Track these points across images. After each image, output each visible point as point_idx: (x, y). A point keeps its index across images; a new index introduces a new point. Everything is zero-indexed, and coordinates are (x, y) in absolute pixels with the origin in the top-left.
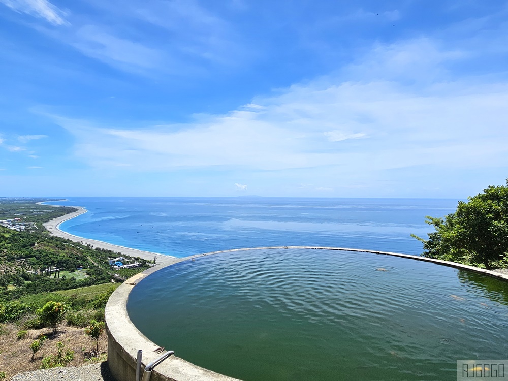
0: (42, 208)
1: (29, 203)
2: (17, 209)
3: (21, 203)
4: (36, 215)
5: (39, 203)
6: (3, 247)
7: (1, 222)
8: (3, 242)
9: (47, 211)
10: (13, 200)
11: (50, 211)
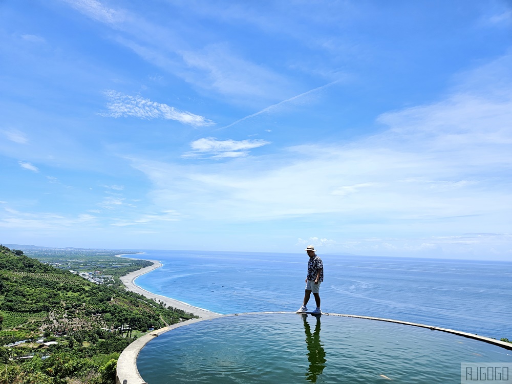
0: (120, 260)
1: (109, 255)
2: (98, 262)
3: (102, 255)
4: (114, 267)
5: (119, 256)
6: (82, 300)
7: (83, 275)
8: (83, 295)
9: (125, 264)
10: (96, 252)
11: (128, 264)
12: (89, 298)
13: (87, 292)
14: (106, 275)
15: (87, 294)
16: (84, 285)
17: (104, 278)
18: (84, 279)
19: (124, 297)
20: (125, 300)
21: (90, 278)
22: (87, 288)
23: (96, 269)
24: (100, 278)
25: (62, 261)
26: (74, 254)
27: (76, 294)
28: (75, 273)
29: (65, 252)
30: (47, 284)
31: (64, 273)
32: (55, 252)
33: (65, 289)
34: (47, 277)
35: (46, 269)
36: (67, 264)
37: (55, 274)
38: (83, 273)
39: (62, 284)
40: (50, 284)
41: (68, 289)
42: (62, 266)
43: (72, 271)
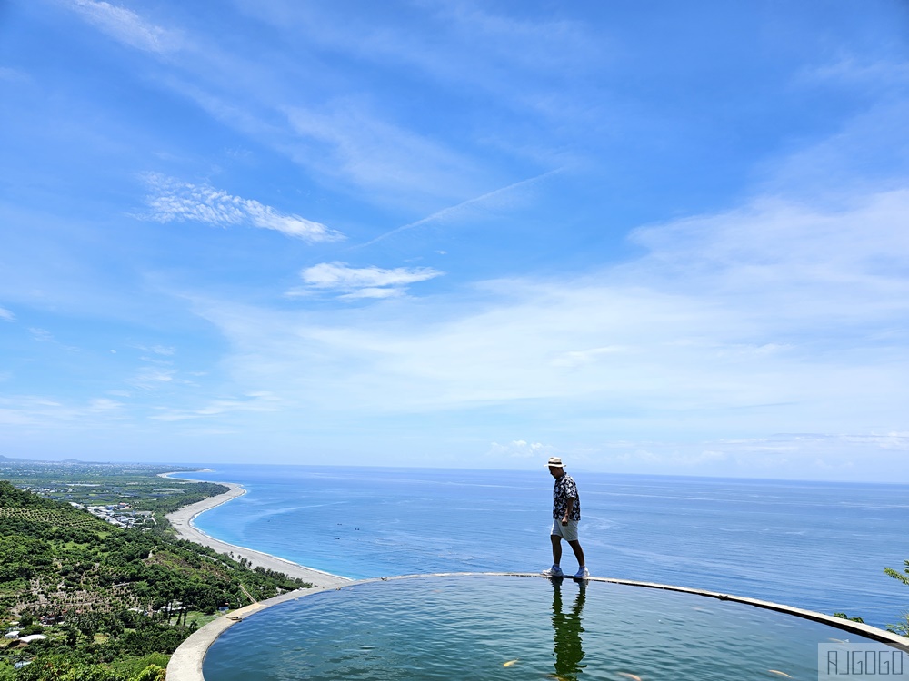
0: (168, 484)
1: (146, 475)
2: (126, 486)
3: (133, 474)
4: (155, 496)
5: (164, 476)
6: (94, 558)
7: (96, 510)
8: (96, 548)
9: (176, 490)
10: (121, 469)
11: (180, 491)
12: (106, 554)
13: (102, 542)
14: (140, 510)
15: (103, 546)
16: (97, 529)
17: (136, 517)
18: (98, 518)
19: (173, 551)
20: (175, 555)
21: (108, 517)
22: (103, 536)
23: (122, 500)
24: (128, 516)
25: (56, 486)
26: (79, 473)
27: (83, 547)
28: (81, 507)
29: (62, 468)
30: (27, 528)
31: (59, 508)
32: (42, 468)
33: (61, 537)
34: (28, 515)
35: (25, 500)
36: (66, 491)
37: (44, 510)
38: (96, 507)
39: (55, 529)
40: (33, 528)
41: (67, 537)
42: (56, 495)
43: (74, 504)
